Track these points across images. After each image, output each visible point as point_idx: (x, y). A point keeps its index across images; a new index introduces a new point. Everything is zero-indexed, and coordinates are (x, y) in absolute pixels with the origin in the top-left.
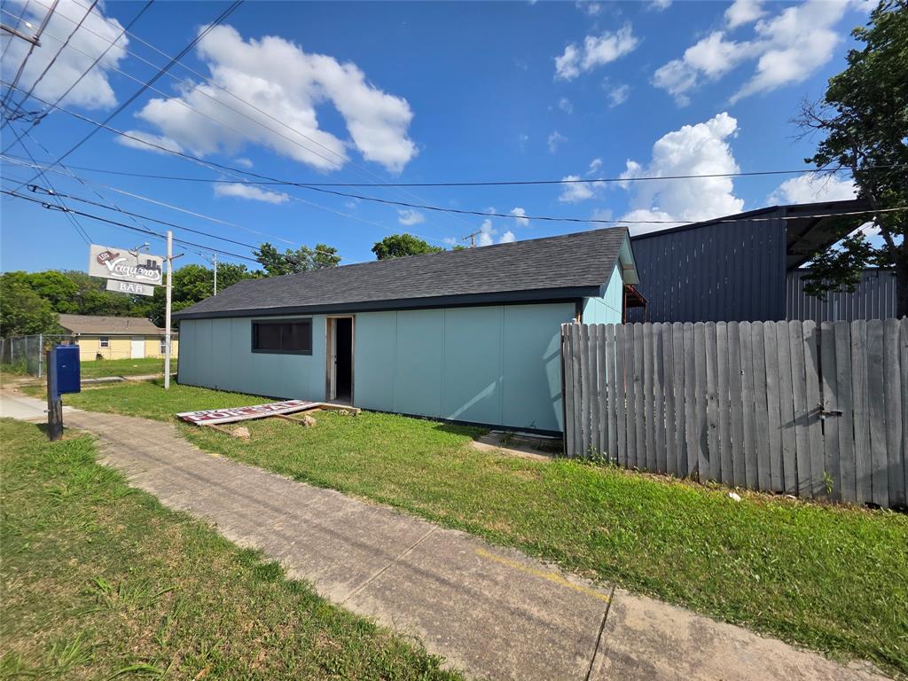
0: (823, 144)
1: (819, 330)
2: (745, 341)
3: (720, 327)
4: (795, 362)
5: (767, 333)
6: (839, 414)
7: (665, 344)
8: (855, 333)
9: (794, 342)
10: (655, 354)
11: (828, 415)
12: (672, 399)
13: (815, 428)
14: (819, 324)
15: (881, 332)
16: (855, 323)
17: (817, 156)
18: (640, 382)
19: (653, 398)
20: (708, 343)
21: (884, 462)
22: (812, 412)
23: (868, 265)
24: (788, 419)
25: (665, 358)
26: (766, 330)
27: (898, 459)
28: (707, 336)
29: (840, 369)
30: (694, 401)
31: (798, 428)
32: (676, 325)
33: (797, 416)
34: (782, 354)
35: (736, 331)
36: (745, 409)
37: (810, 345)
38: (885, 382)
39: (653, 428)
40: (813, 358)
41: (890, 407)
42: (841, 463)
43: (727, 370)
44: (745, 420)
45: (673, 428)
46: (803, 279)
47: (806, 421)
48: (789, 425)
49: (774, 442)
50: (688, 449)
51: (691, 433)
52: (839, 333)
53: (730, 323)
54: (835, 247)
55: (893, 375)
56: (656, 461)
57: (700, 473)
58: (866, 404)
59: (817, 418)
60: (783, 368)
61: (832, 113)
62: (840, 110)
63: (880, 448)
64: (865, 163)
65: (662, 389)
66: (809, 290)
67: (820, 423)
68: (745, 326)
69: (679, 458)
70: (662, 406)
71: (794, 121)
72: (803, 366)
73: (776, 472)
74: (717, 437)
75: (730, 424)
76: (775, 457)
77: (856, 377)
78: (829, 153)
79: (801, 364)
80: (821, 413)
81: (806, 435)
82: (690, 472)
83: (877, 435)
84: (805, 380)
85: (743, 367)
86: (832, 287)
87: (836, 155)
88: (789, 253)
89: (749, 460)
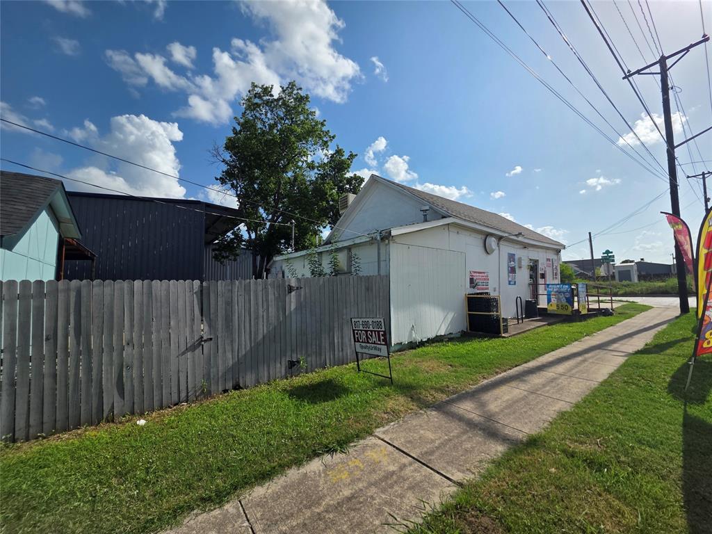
0: (223, 172)
1: (201, 286)
2: (156, 295)
3: (137, 283)
4: (188, 308)
5: (172, 289)
6: (211, 339)
7: (84, 300)
8: (219, 288)
9: (188, 294)
10: (72, 310)
11: (205, 341)
12: (89, 351)
13: (198, 351)
14: (202, 283)
15: (230, 288)
16: (220, 282)
17: (221, 178)
18: (52, 341)
19: (67, 354)
20: (126, 297)
21: (231, 363)
22: (197, 341)
23: (242, 247)
24: (183, 348)
25: (83, 313)
26: (171, 286)
27: (236, 359)
28: (126, 292)
29: (212, 311)
30: (112, 349)
31: (189, 354)
32: (96, 282)
33: (189, 345)
34: (181, 303)
35: (150, 287)
36: (155, 348)
37: (197, 296)
38: (232, 316)
39: (67, 386)
40: (198, 304)
41: (234, 330)
42: (212, 370)
43: (141, 319)
44: (155, 356)
45: (90, 380)
46: (213, 250)
47: (193, 348)
48: (184, 353)
49: (173, 368)
50: (104, 395)
51: (107, 379)
52: (212, 288)
53: (145, 281)
54: (229, 234)
55: (235, 312)
56: (68, 418)
57: (115, 413)
58: (224, 330)
59: (200, 344)
60: (181, 313)
61: (227, 156)
62: (231, 157)
63: (229, 355)
64: (241, 191)
65: (78, 344)
66: (216, 257)
67: (201, 348)
68: (156, 283)
69: (94, 405)
70: (78, 361)
71: (210, 151)
72: (193, 311)
73: (175, 390)
74: (132, 376)
75: (142, 362)
76: (174, 379)
77: (219, 315)
78: (226, 178)
79: (191, 310)
80: (202, 341)
81: (193, 357)
82: (105, 416)
83: (228, 348)
84: (193, 320)
85: (154, 315)
86: (227, 257)
87: (230, 181)
88: (206, 232)
89: (156, 387)
